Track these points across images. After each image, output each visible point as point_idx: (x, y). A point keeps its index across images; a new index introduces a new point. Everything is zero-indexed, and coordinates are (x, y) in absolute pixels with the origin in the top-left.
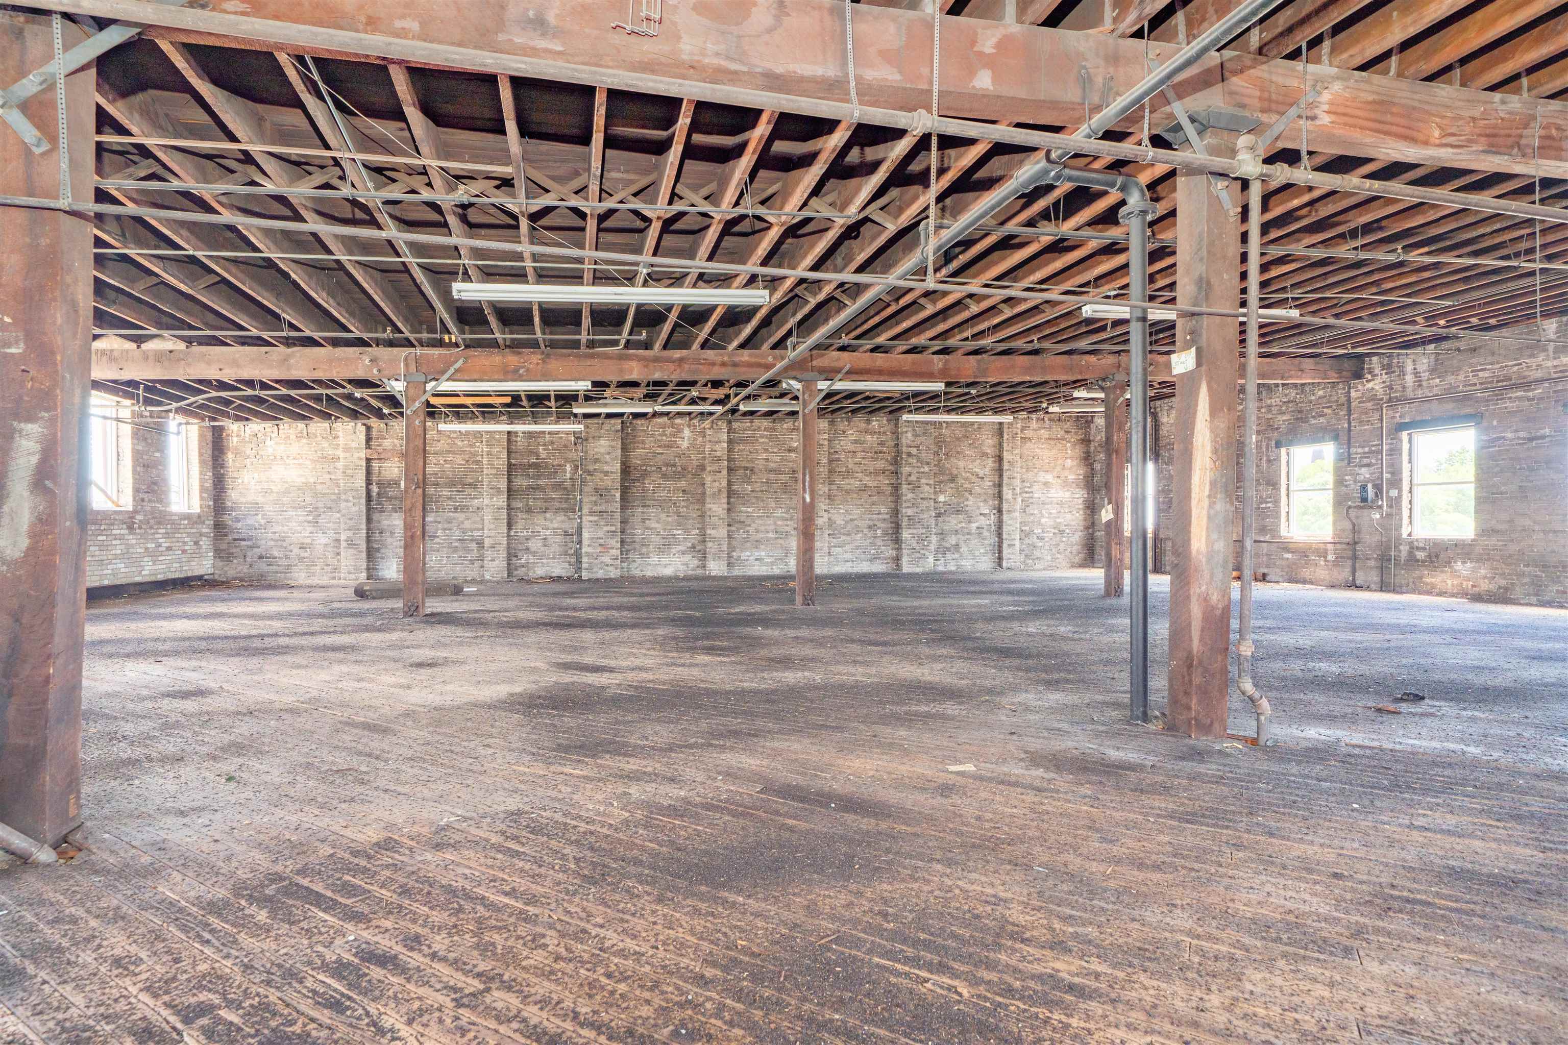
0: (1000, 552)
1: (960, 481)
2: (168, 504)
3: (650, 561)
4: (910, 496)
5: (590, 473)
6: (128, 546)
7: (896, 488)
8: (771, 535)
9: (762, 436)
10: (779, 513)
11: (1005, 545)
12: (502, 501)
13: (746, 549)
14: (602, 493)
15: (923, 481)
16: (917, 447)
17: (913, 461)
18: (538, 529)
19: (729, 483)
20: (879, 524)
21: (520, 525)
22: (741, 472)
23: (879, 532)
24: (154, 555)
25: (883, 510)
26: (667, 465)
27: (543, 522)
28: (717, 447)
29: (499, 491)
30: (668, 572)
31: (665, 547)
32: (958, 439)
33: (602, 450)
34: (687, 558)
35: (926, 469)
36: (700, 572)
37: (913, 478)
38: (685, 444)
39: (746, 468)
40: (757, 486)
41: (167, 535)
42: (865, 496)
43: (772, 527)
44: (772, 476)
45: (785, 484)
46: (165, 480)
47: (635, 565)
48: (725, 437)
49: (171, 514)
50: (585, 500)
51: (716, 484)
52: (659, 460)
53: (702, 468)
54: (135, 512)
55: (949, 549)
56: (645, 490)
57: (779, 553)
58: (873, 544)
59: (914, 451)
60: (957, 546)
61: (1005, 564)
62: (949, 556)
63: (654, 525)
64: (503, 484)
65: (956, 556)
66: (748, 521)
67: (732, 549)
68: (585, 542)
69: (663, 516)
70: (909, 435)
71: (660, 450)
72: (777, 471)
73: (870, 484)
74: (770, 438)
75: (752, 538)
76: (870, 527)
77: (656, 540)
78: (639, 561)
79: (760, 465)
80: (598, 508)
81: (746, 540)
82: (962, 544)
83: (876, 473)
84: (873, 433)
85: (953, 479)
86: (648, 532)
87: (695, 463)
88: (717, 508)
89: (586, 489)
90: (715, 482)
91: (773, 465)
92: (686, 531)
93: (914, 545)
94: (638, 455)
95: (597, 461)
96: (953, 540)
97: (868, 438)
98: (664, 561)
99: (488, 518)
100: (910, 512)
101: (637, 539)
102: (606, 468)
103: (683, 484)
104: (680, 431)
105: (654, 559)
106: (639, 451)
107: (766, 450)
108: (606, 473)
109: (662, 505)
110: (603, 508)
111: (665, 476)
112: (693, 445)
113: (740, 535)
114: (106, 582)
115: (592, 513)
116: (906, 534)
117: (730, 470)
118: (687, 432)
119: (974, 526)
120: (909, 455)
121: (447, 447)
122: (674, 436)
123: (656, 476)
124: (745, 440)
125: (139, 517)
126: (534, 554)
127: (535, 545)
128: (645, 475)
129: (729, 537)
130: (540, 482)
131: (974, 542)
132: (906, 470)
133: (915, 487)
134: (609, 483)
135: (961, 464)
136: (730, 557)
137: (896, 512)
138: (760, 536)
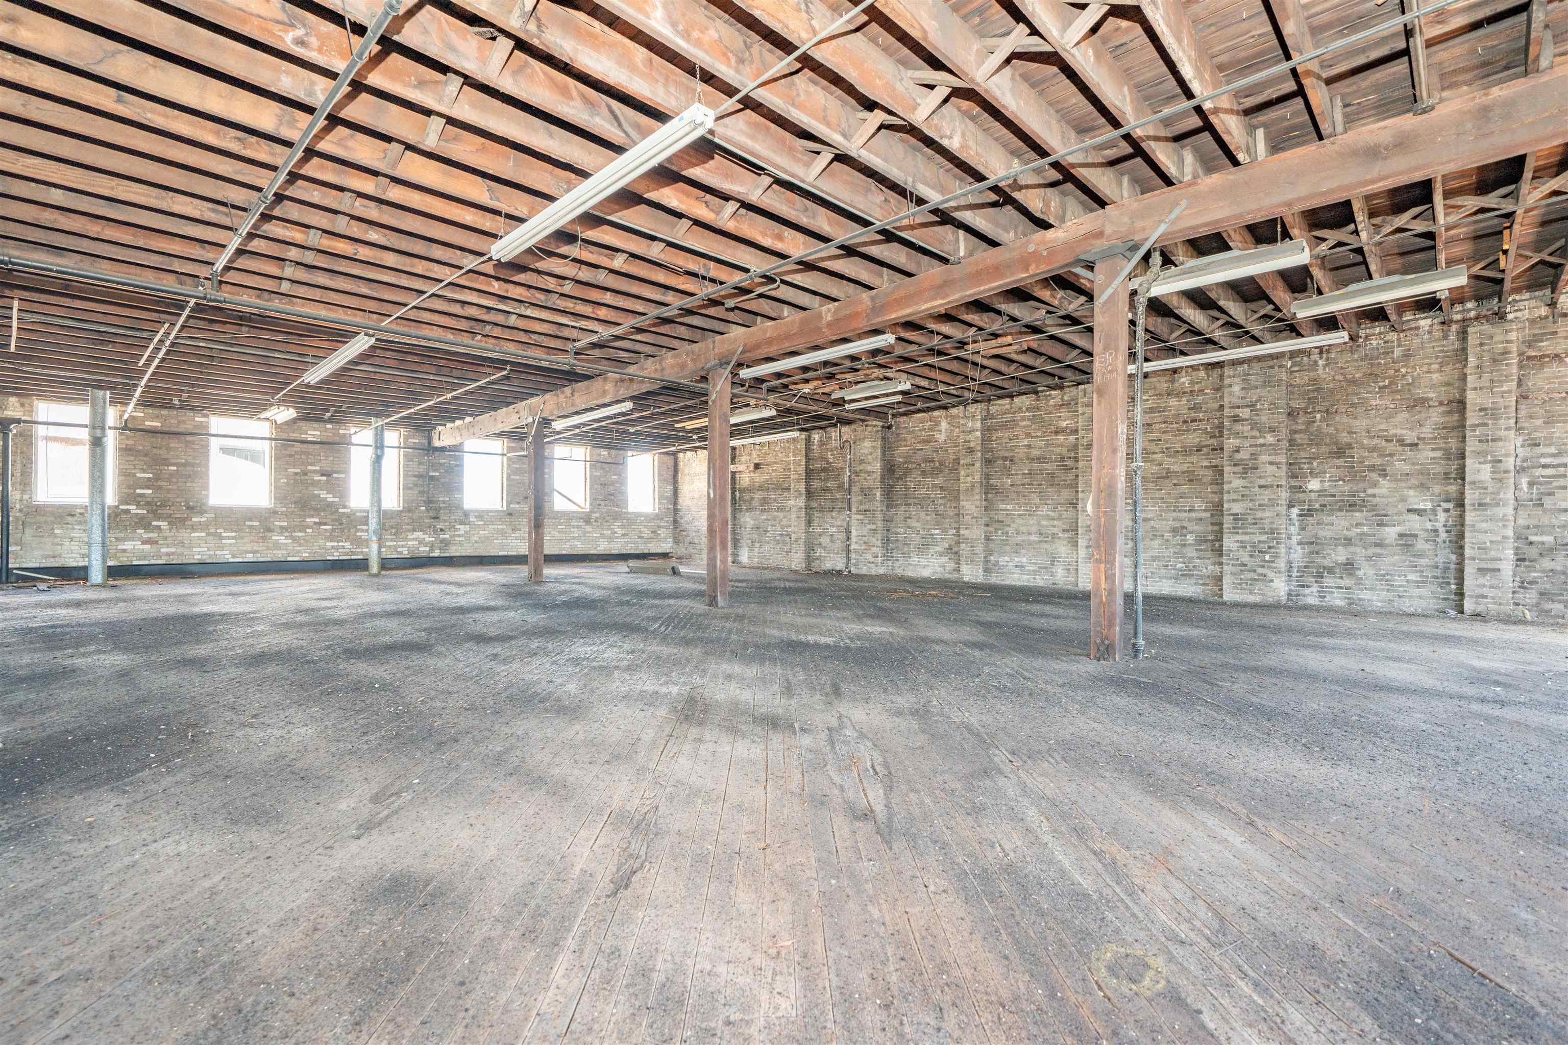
0: (1460, 582)
1: (1357, 454)
2: (626, 508)
3: (911, 561)
4: (1237, 483)
5: (857, 474)
6: (585, 533)
7: (1219, 471)
8: (1034, 538)
9: (1023, 419)
10: (1044, 510)
11: (1470, 570)
12: (801, 502)
13: (1003, 554)
14: (866, 493)
15: (1264, 458)
16: (1251, 406)
17: (1245, 428)
18: (827, 526)
19: (988, 477)
20: (1192, 526)
21: (816, 522)
22: (1000, 463)
23: (1190, 538)
24: (610, 539)
25: (1199, 505)
26: (926, 461)
27: (829, 520)
28: (971, 437)
29: (800, 494)
30: (926, 573)
31: (923, 548)
32: (1354, 382)
33: (866, 451)
34: (944, 560)
35: (1270, 439)
36: (954, 576)
37: (1243, 455)
38: (942, 437)
39: (1005, 459)
40: (1018, 479)
41: (623, 527)
42: (1168, 484)
43: (1034, 529)
44: (1035, 465)
45: (1052, 475)
46: (623, 493)
47: (897, 564)
48: (978, 425)
49: (627, 513)
50: (854, 499)
51: (969, 479)
52: (919, 456)
53: (957, 461)
54: (592, 512)
55: (1330, 570)
56: (907, 488)
57: (1044, 560)
58: (1179, 555)
59: (1245, 413)
60: (1349, 567)
61: (1468, 605)
62: (1329, 581)
63: (914, 524)
64: (802, 486)
65: (1347, 582)
66: (1007, 521)
67: (989, 552)
68: (854, 540)
69: (923, 514)
70: (1236, 389)
71: (919, 446)
72: (1039, 459)
73: (1175, 468)
74: (1033, 419)
75: (1012, 541)
76: (1174, 531)
77: (916, 539)
78: (901, 561)
79: (1021, 452)
80: (861, 507)
81: (1005, 542)
82: (1360, 561)
83: (1186, 452)
84: (1180, 394)
85: (1340, 451)
86: (909, 531)
87: (952, 457)
88: (971, 505)
89: (854, 489)
90: (969, 476)
91: (1035, 453)
92: (944, 531)
93: (1246, 559)
94: (900, 453)
95: (862, 462)
96: (1341, 555)
97: (1173, 402)
98: (924, 562)
99: (793, 516)
100: (1237, 508)
101: (900, 537)
102: (869, 468)
103: (940, 480)
104: (937, 424)
105: (914, 560)
106: (903, 449)
107: (1028, 435)
108: (869, 473)
109: (922, 503)
110: (867, 507)
111: (924, 473)
112: (950, 438)
113: (999, 536)
114: (564, 552)
115: (859, 512)
116: (1229, 542)
117: (988, 462)
118: (944, 425)
119: (1390, 533)
120: (1236, 419)
121: (773, 459)
122: (931, 429)
123: (916, 474)
124: (1004, 426)
125: (594, 516)
126: (825, 548)
127: (825, 540)
128: (907, 472)
129: (987, 539)
130: (829, 485)
131: (1393, 560)
132: (1230, 443)
133: (1248, 469)
134: (871, 482)
135: (1360, 424)
136: (987, 561)
137: (1218, 509)
138: (1021, 538)
